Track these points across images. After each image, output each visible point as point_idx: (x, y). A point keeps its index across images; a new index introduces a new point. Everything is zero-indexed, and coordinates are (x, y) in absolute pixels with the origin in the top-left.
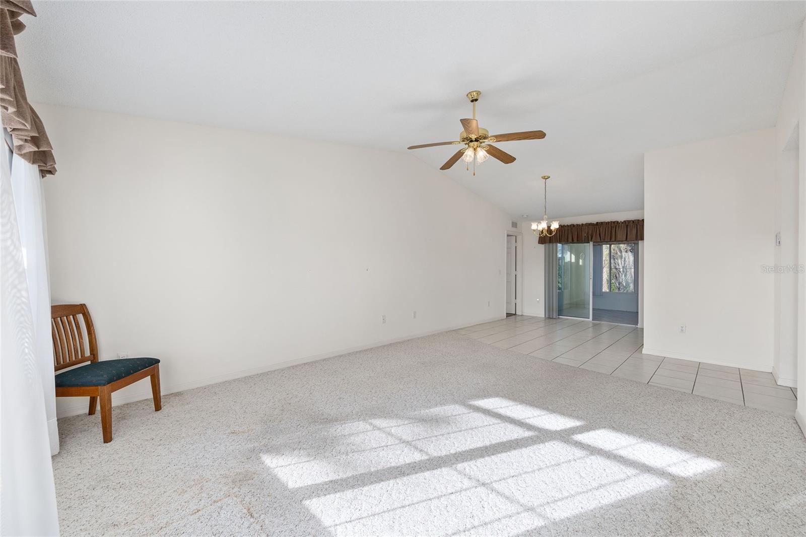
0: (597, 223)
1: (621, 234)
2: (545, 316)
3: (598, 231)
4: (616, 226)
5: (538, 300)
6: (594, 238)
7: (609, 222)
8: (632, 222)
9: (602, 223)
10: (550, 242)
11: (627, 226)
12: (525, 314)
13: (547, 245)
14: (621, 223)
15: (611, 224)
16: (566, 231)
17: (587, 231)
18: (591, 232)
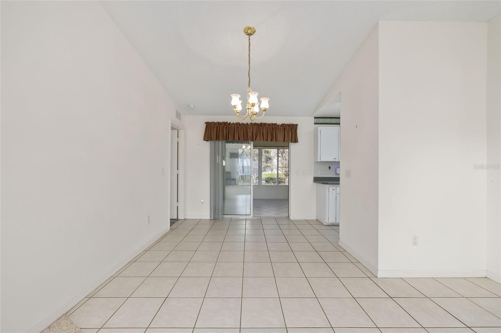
0: (261, 123)
1: (280, 136)
2: (211, 217)
3: (261, 132)
4: (276, 128)
5: (202, 201)
6: (258, 137)
7: (270, 124)
8: (288, 126)
9: (265, 124)
10: (216, 140)
11: (284, 129)
12: (187, 218)
13: (213, 142)
14: (279, 126)
15: (272, 126)
16: (233, 129)
17: (251, 130)
18: (255, 132)
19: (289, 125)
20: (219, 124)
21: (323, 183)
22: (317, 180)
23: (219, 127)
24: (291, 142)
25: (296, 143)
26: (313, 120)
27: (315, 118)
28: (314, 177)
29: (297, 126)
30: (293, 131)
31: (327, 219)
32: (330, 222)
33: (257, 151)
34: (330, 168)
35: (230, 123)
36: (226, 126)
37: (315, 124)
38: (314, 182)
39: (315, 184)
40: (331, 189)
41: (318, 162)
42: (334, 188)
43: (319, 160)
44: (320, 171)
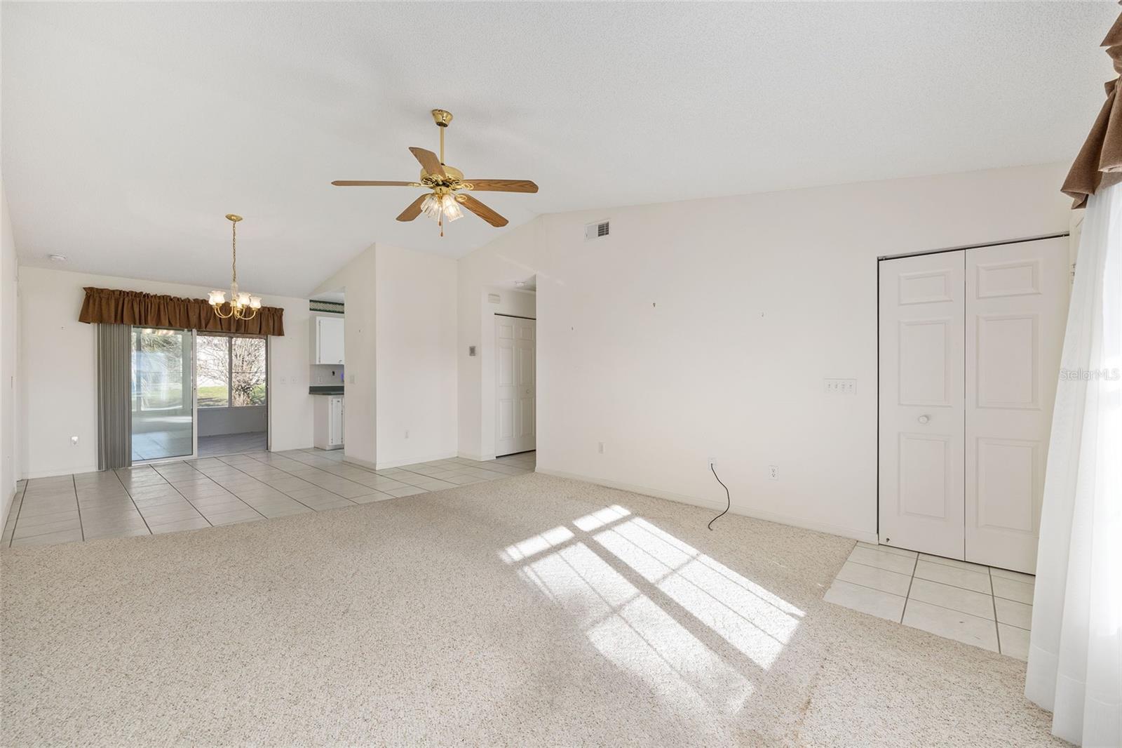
1: (254, 325)
5: (75, 438)
8: (267, 310)
10: (114, 323)
11: (261, 314)
16: (155, 305)
17: (197, 311)
18: (205, 315)
19: (268, 308)
20: (122, 293)
21: (324, 394)
22: (314, 390)
23: (122, 299)
24: (273, 335)
25: (281, 337)
26: (308, 305)
27: (311, 301)
28: (310, 387)
29: (282, 312)
30: (276, 318)
31: (330, 441)
32: (334, 444)
33: (190, 333)
34: (334, 373)
35: (148, 295)
36: (140, 301)
37: (311, 309)
38: (310, 393)
39: (312, 396)
40: (335, 401)
41: (316, 365)
42: (340, 400)
43: (317, 363)
44: (319, 378)
